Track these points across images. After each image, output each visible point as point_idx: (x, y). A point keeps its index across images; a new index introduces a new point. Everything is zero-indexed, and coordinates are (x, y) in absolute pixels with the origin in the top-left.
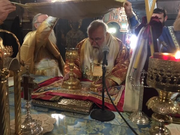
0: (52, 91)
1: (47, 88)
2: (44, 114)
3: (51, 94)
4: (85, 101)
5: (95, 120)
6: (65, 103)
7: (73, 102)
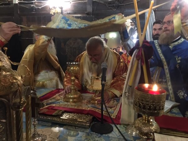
0: (54, 105)
1: (49, 102)
2: (48, 128)
3: (54, 108)
4: (85, 115)
5: (94, 133)
6: (67, 117)
7: (75, 116)
